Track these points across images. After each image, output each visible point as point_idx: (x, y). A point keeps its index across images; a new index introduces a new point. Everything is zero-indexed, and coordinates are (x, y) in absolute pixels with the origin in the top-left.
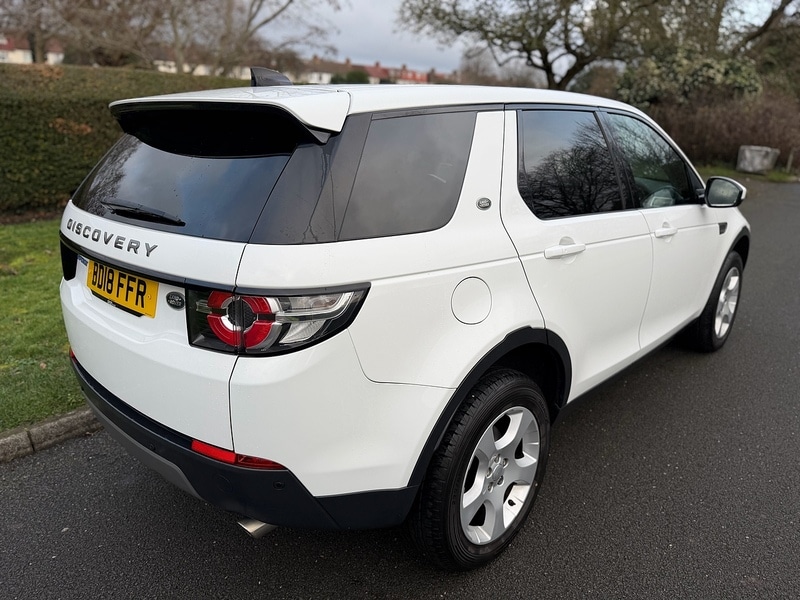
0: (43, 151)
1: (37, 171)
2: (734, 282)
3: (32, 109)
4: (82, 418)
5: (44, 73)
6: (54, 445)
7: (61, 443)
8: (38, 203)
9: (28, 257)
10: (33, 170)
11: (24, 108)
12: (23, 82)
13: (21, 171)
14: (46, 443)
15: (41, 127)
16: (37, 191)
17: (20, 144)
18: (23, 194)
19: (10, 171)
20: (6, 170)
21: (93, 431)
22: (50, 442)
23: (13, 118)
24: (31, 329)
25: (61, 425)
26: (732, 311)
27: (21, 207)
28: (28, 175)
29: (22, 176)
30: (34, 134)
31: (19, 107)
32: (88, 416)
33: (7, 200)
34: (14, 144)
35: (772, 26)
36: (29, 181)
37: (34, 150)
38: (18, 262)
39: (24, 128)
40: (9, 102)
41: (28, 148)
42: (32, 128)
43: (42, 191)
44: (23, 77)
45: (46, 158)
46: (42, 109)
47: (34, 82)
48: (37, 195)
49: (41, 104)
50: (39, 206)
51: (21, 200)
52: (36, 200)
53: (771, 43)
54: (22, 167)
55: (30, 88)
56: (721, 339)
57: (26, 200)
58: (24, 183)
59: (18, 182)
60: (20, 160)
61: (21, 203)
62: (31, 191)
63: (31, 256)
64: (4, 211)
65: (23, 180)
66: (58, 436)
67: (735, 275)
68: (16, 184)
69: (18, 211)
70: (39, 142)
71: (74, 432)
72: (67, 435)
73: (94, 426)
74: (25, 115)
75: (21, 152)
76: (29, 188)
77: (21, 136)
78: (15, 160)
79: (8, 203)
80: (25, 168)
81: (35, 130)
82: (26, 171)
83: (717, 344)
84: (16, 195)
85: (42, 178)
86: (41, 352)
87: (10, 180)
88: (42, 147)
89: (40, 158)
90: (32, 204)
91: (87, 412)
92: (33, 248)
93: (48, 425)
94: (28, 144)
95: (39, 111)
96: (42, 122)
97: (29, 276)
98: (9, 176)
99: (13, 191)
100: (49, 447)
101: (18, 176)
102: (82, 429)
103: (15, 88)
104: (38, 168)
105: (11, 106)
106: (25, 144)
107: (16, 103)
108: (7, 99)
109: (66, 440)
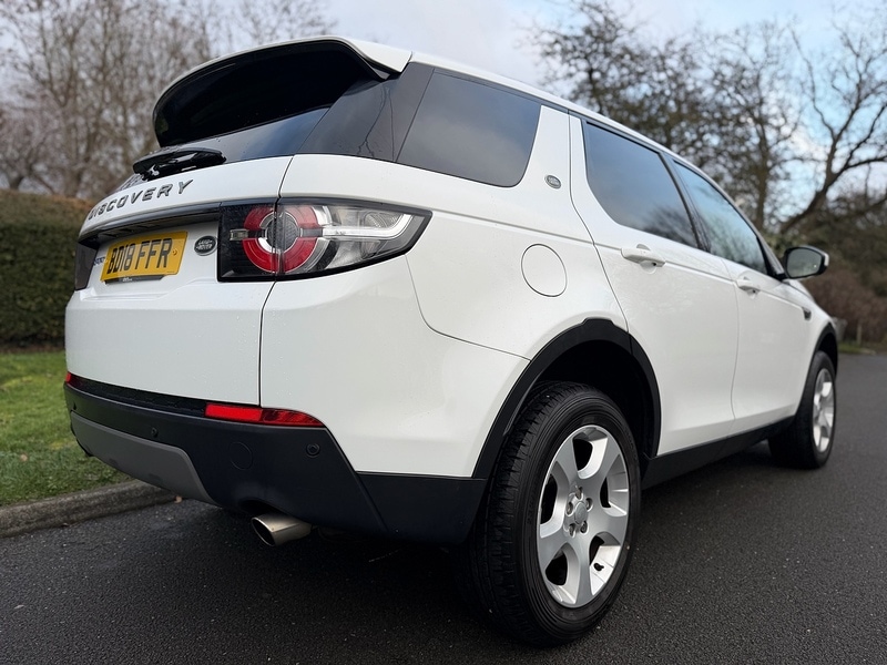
0: (61, 280)
1: (50, 300)
2: (827, 388)
3: (57, 236)
4: (61, 505)
5: (76, 205)
6: (22, 533)
7: (31, 531)
8: (46, 335)
9: (25, 379)
10: (46, 299)
11: (50, 235)
12: (52, 211)
13: (33, 299)
14: (12, 529)
15: (64, 255)
16: (46, 322)
17: (38, 270)
18: (31, 324)
19: (21, 298)
20: (18, 296)
21: (73, 522)
22: (17, 529)
23: (36, 243)
24: (16, 428)
25: (34, 510)
26: (831, 424)
27: (25, 339)
28: (41, 303)
29: (33, 304)
30: (54, 262)
31: (44, 233)
32: (69, 503)
33: (13, 329)
34: (31, 271)
35: (817, 207)
36: (40, 311)
37: (51, 278)
38: (13, 383)
39: (45, 253)
40: (34, 228)
41: (45, 275)
42: (54, 255)
43: (52, 322)
44: (53, 206)
45: (63, 288)
46: (67, 237)
47: (64, 212)
48: (46, 326)
49: (67, 231)
50: (46, 339)
51: (27, 330)
52: (45, 331)
53: (819, 224)
54: (35, 295)
55: (58, 217)
56: (823, 453)
57: (33, 330)
58: (35, 312)
59: (28, 310)
60: (35, 287)
61: (27, 334)
62: (40, 321)
63: (30, 378)
64: (6, 342)
65: (33, 308)
66: (28, 523)
67: (827, 380)
68: (25, 313)
69: (22, 343)
70: (59, 270)
71: (48, 521)
72: (40, 524)
73: (74, 517)
74: (48, 241)
75: (38, 279)
76: (38, 318)
77: (41, 262)
78: (30, 287)
79: (12, 333)
80: (38, 296)
81: (56, 258)
82: (40, 299)
83: (820, 457)
84: (23, 324)
85: (55, 308)
86: (24, 448)
87: (19, 307)
88: (61, 276)
89: (57, 286)
90: (39, 336)
91: (68, 499)
92: (33, 372)
93: (19, 508)
94: (46, 271)
95: (64, 239)
96: (65, 249)
97: (24, 393)
98: (19, 302)
99: (20, 320)
100: (15, 535)
101: (29, 303)
102: (59, 519)
103: (42, 215)
104: (52, 297)
105: (36, 232)
106: (43, 270)
107: (41, 229)
108: (32, 224)
109: (38, 528)
